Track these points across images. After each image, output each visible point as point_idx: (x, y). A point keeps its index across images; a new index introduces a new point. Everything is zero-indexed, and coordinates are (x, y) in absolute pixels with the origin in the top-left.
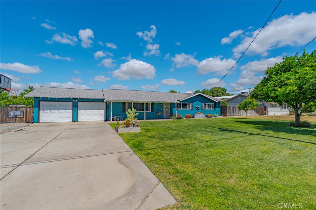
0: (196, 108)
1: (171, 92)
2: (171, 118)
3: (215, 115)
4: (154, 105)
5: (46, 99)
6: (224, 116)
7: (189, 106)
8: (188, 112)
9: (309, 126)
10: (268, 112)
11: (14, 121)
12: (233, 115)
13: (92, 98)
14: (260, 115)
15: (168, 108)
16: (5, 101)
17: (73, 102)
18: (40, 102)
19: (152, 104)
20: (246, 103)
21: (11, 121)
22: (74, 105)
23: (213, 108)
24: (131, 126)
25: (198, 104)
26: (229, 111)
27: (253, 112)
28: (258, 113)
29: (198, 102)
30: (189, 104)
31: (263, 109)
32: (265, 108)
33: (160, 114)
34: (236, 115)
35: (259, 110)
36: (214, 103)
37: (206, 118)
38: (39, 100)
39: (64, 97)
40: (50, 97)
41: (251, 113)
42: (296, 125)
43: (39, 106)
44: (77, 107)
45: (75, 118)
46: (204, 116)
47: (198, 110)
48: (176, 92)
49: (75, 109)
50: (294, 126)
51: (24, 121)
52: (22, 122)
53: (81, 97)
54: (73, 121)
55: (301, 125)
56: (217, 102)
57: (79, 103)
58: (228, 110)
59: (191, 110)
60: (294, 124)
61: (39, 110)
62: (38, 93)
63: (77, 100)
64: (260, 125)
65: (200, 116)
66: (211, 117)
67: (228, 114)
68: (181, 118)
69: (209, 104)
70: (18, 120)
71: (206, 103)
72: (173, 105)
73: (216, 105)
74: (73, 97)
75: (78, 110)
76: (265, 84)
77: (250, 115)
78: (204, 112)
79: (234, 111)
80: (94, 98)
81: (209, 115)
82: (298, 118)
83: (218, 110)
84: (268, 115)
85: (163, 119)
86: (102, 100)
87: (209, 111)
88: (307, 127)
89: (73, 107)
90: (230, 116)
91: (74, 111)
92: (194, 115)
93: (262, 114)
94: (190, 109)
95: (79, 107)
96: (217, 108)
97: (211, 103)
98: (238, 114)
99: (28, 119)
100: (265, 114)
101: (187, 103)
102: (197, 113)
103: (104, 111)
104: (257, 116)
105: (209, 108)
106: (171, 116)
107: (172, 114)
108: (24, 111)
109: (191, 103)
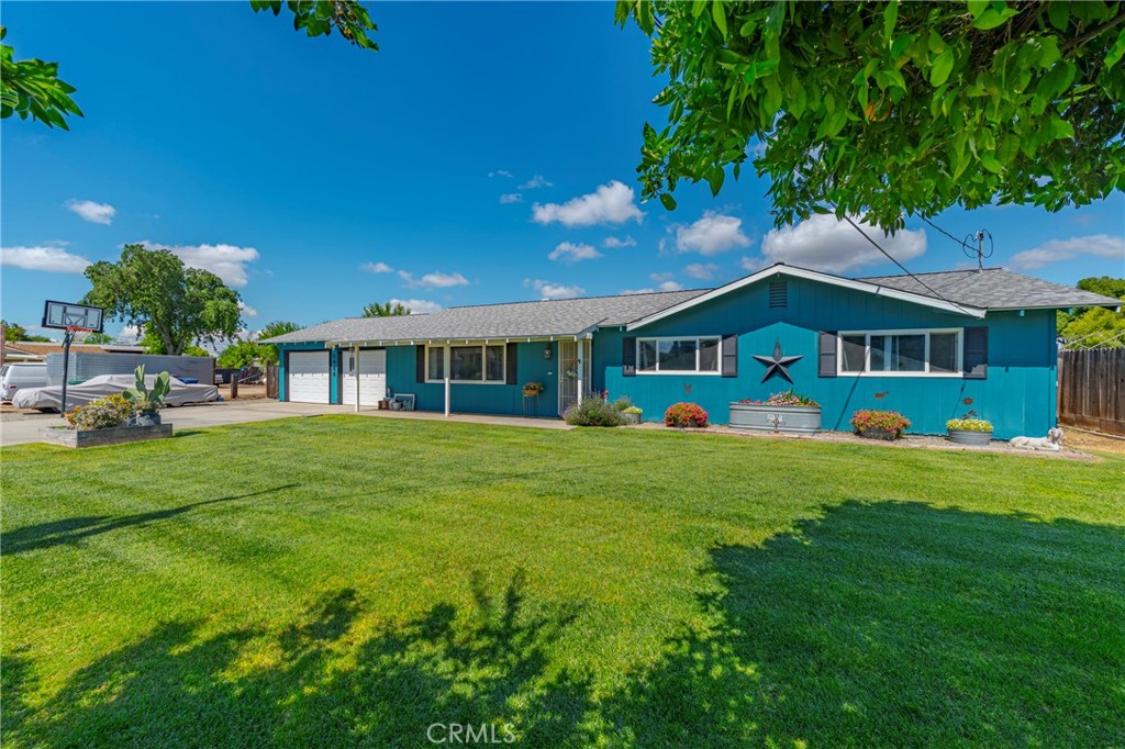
0: (768, 364)
4: (520, 351)
5: (293, 347)
7: (714, 353)
8: (688, 388)
17: (331, 352)
18: (291, 354)
19: (513, 347)
22: (333, 360)
29: (781, 327)
30: (714, 343)
36: (951, 331)
38: (284, 349)
40: (300, 340)
43: (288, 365)
44: (340, 364)
45: (336, 396)
49: (336, 369)
54: (330, 403)
56: (981, 314)
59: (723, 376)
61: (288, 371)
69: (895, 339)
71: (869, 333)
75: (341, 372)
83: (1026, 379)
89: (330, 365)
92: (729, 408)
94: (719, 373)
96: (1007, 363)
97: (925, 332)
101: (696, 339)
109: (724, 338)
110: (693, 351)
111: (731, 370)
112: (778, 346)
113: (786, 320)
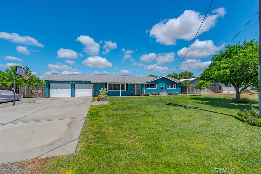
0: (161, 87)
1: (150, 76)
2: (140, 95)
3: (176, 93)
4: (128, 86)
5: (53, 82)
6: (184, 93)
7: (156, 86)
8: (154, 90)
9: (247, 102)
10: (222, 91)
11: (35, 96)
12: (192, 93)
13: (83, 81)
14: (215, 93)
15: (139, 88)
16: (38, 83)
17: (71, 83)
18: (50, 84)
19: (127, 84)
20: (200, 83)
21: (33, 96)
22: (72, 86)
23: (175, 88)
24: (101, 100)
25: (162, 84)
26: (189, 90)
27: (209, 91)
28: (214, 91)
29: (162, 83)
30: (156, 85)
31: (219, 89)
32: (220, 88)
33: (132, 92)
34: (195, 93)
35: (214, 89)
36: (175, 84)
37: (169, 95)
38: (49, 82)
39: (65, 80)
40: (56, 80)
41: (207, 92)
42: (236, 101)
43: (49, 87)
44: (74, 87)
45: (73, 95)
46: (167, 94)
47: (163, 89)
48: (154, 76)
49: (73, 88)
50: (234, 102)
51: (42, 96)
52: (40, 97)
53: (76, 80)
54: (71, 97)
55: (240, 101)
56: (178, 83)
57: (75, 84)
58: (187, 89)
59: (157, 89)
60: (235, 100)
61: (49, 89)
62: (49, 78)
63: (73, 82)
64: (206, 101)
65: (164, 94)
66: (173, 94)
67: (188, 92)
68: (148, 95)
69: (171, 85)
70: (38, 95)
71: (169, 84)
72: (142, 85)
73: (177, 85)
74: (71, 80)
75: (74, 89)
76: (211, 68)
77: (207, 93)
78: (167, 91)
79: (193, 90)
80: (85, 80)
81: (171, 93)
82: (238, 95)
83: (179, 89)
84: (222, 93)
85: (135, 95)
86: (89, 82)
87: (171, 90)
88: (246, 103)
89: (71, 87)
90: (190, 93)
91: (72, 90)
92: (159, 93)
93: (218, 93)
95: (75, 88)
96: (178, 87)
97: (173, 84)
98: (196, 92)
99: (44, 95)
100: (220, 92)
101: (154, 84)
102: (162, 91)
103: (92, 90)
104: (212, 94)
105: (172, 88)
106: (141, 94)
107: (142, 92)
108: (41, 90)
109: (157, 84)
110: (153, 86)
111: (157, 88)
112: (162, 85)
113: (163, 82)
